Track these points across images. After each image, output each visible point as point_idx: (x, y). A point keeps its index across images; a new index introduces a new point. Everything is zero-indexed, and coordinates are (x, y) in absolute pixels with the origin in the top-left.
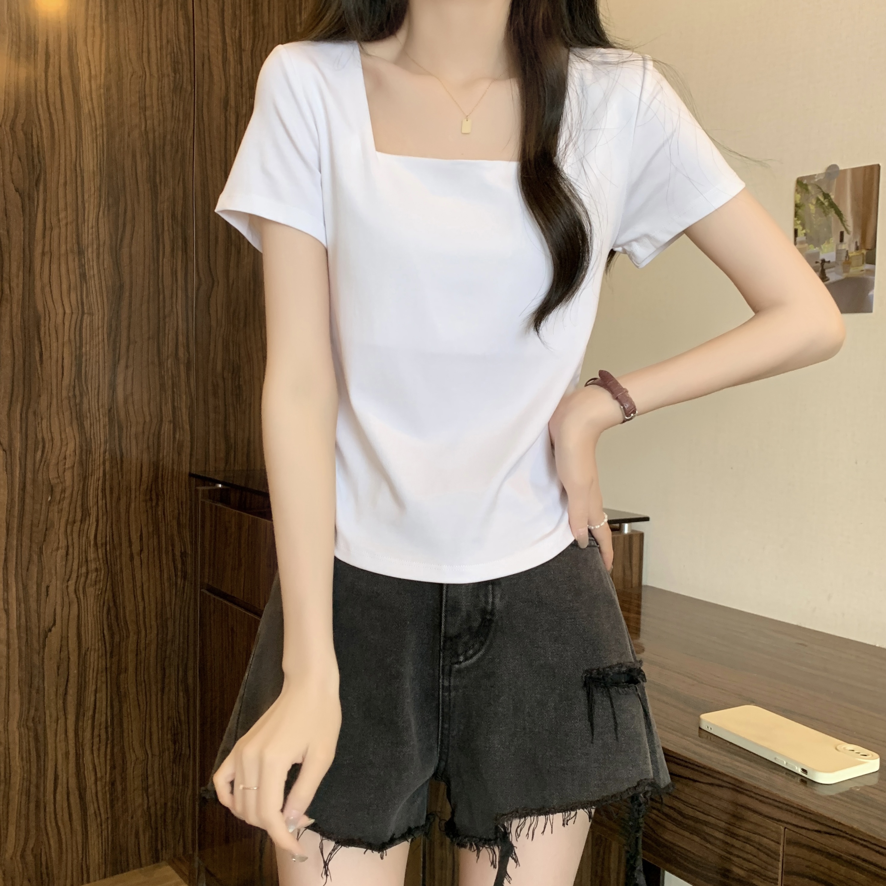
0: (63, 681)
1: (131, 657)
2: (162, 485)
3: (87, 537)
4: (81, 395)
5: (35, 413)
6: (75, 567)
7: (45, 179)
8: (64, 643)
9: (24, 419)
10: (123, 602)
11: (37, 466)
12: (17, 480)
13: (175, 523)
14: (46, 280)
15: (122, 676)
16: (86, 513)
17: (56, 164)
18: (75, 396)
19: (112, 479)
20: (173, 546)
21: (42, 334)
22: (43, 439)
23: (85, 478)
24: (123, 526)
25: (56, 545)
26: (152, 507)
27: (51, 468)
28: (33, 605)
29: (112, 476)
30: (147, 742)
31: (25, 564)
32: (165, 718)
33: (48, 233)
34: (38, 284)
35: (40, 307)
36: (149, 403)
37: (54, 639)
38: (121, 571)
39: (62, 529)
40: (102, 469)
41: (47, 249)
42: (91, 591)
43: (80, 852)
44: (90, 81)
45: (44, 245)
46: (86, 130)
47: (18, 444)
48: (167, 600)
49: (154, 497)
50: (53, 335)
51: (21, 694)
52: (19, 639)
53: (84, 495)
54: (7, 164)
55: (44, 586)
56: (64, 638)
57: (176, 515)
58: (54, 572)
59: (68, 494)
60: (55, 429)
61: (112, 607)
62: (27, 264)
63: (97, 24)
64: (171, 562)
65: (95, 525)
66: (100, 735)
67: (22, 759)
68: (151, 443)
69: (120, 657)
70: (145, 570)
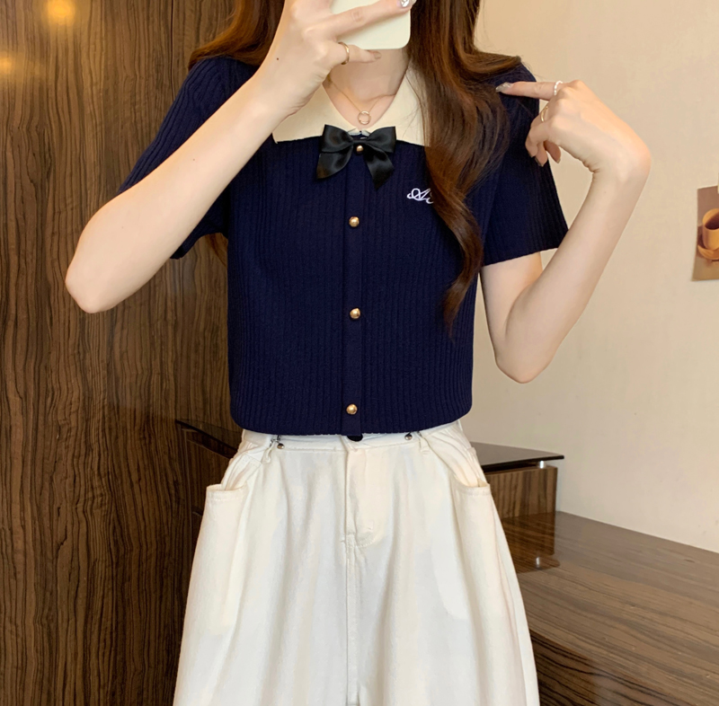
0: (74, 586)
1: (134, 566)
2: (153, 425)
3: (91, 468)
4: (84, 352)
5: (46, 367)
6: (82, 493)
7: (55, 170)
8: (75, 554)
9: (37, 373)
10: (127, 523)
11: (48, 409)
12: (31, 421)
13: (166, 457)
14: (55, 256)
15: (126, 585)
16: (89, 448)
17: (63, 159)
18: (79, 353)
19: (110, 421)
20: (166, 475)
21: (52, 302)
22: (53, 388)
23: (87, 420)
24: (122, 460)
25: (64, 475)
26: (145, 444)
27: (59, 412)
28: (47, 522)
29: (110, 419)
30: (145, 652)
31: (38, 489)
33: (57, 216)
34: (49, 260)
35: (50, 279)
36: (141, 359)
37: (66, 550)
38: (124, 497)
39: (69, 462)
40: (101, 413)
41: (56, 230)
42: (97, 512)
44: (92, 87)
45: (53, 228)
46: (89, 128)
47: (32, 393)
48: (165, 521)
49: (147, 436)
50: (61, 302)
51: (37, 595)
52: (35, 550)
53: (87, 433)
54: (24, 159)
55: (55, 508)
56: (75, 550)
57: (167, 451)
58: (63, 496)
59: (73, 433)
60: (63, 379)
61: (117, 526)
62: (40, 243)
63: (98, 41)
64: (166, 490)
65: (97, 459)
66: (105, 640)
67: (37, 651)
68: (142, 391)
69: (124, 567)
70: (144, 495)
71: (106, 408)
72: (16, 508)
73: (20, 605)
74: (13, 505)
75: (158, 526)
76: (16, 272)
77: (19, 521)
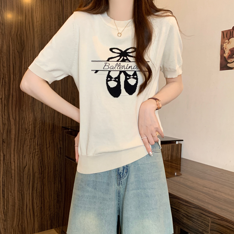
0: (29, 180)
1: (46, 174)
2: (55, 129)
3: (35, 143)
4: (34, 105)
5: (22, 110)
6: (32, 151)
7: (25, 48)
8: (29, 170)
9: (19, 111)
10: (45, 160)
11: (22, 124)
12: (17, 128)
13: (58, 140)
15: (44, 179)
16: (35, 136)
18: (32, 106)
19: (42, 128)
20: (58, 146)
22: (24, 117)
23: (35, 127)
24: (45, 140)
25: (27, 145)
26: (52, 135)
27: (26, 125)
28: (21, 160)
29: (42, 127)
30: (50, 197)
31: (19, 149)
32: (55, 191)
33: (26, 63)
37: (26, 169)
38: (44, 152)
39: (29, 141)
40: (39, 125)
42: (36, 157)
43: (33, 225)
44: (37, 23)
45: (25, 66)
46: (36, 35)
47: (17, 118)
48: (56, 160)
49: (53, 133)
51: (18, 183)
52: (17, 169)
53: (35, 132)
54: (15, 45)
55: (24, 155)
56: (29, 169)
57: (59, 138)
58: (26, 152)
59: (30, 131)
60: (27, 114)
61: (42, 161)
62: (20, 71)
63: (39, 8)
64: (57, 150)
65: (37, 139)
66: (38, 195)
67: (18, 200)
68: (52, 118)
69: (44, 174)
70: (50, 152)
71: (41, 123)
72: (12, 155)
73: (13, 187)
74: (11, 155)
75: (54, 162)
76: (13, 80)
77: (13, 159)
